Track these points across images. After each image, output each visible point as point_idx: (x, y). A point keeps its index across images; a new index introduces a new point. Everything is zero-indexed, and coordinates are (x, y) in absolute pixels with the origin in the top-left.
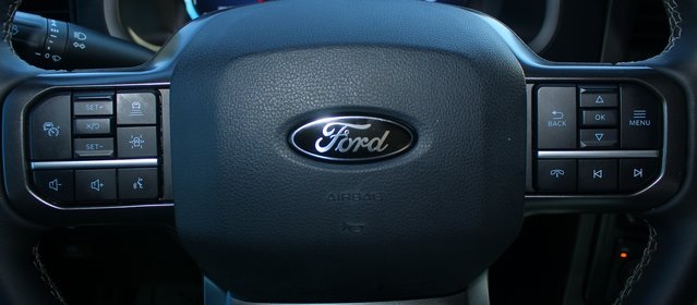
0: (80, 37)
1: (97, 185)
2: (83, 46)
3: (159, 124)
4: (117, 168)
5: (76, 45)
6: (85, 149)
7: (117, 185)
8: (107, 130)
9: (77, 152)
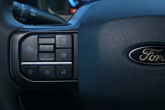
0: (33, 11)
1: (47, 72)
2: (34, 15)
3: (72, 48)
4: (55, 65)
5: (32, 14)
6: (43, 57)
7: (55, 72)
8: (52, 50)
9: (40, 59)
